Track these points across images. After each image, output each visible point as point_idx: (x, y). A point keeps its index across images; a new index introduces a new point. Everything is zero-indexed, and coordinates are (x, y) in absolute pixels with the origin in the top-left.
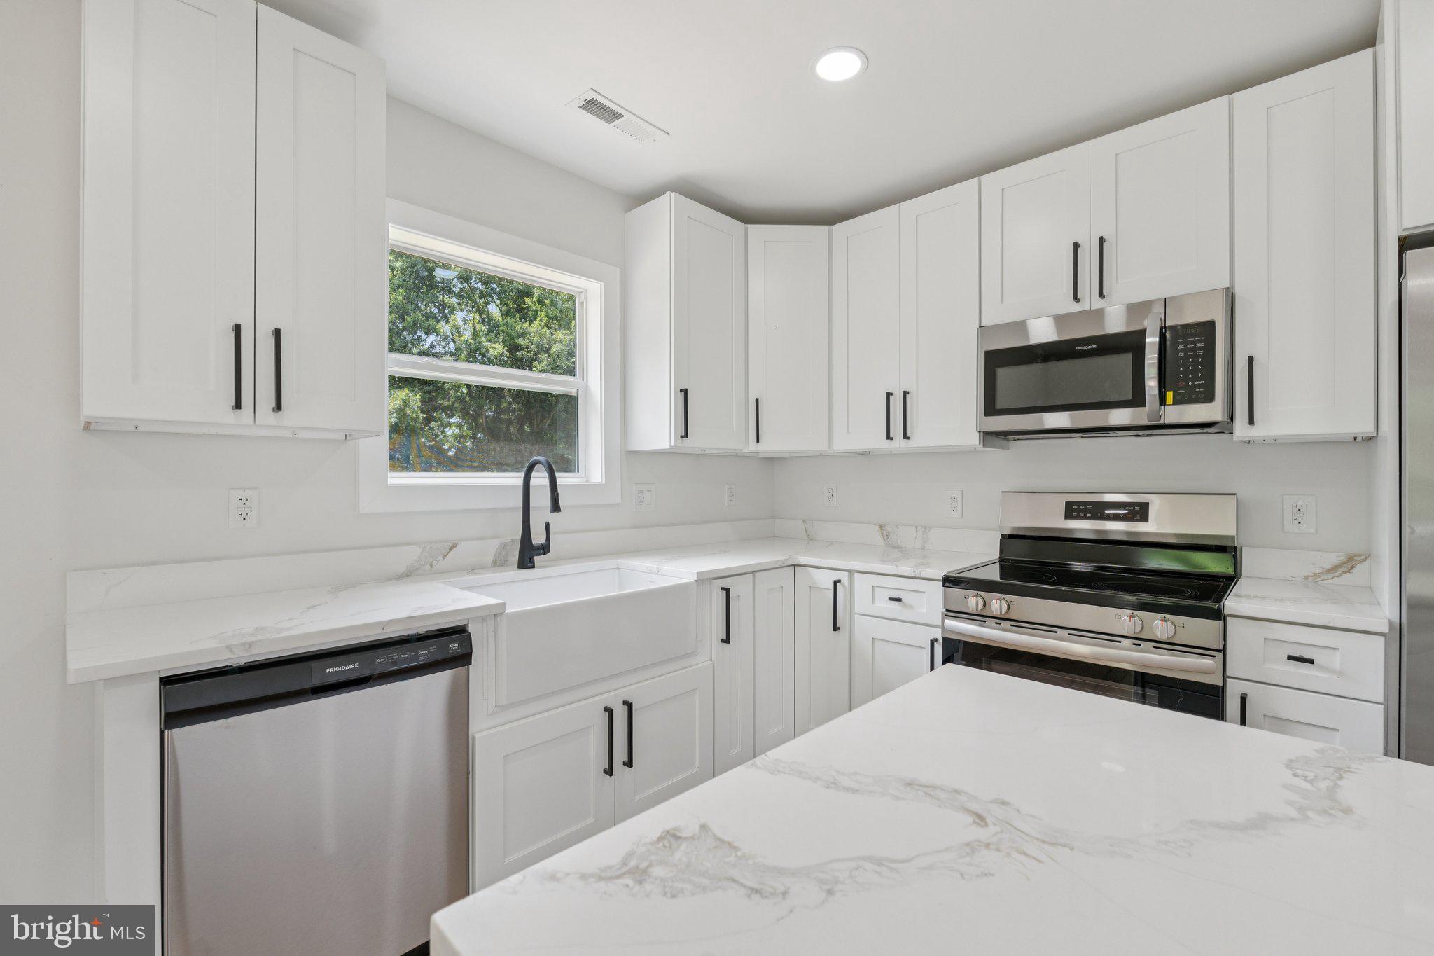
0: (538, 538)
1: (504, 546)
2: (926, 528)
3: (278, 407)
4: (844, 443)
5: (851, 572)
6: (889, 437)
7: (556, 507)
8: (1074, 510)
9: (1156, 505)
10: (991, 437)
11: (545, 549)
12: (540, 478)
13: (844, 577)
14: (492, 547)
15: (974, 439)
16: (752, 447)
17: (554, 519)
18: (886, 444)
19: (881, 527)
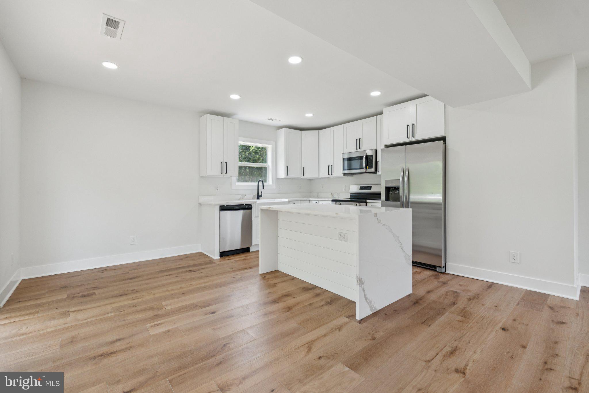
0: (260, 194)
1: (254, 196)
2: (339, 193)
3: (226, 173)
4: (321, 176)
5: (319, 201)
6: (329, 175)
7: (263, 188)
8: (361, 188)
9: (373, 186)
10: (345, 174)
11: (261, 196)
12: (261, 183)
13: (318, 202)
14: (252, 196)
15: (342, 175)
16: (302, 177)
17: (263, 190)
18: (328, 176)
19: (331, 194)
